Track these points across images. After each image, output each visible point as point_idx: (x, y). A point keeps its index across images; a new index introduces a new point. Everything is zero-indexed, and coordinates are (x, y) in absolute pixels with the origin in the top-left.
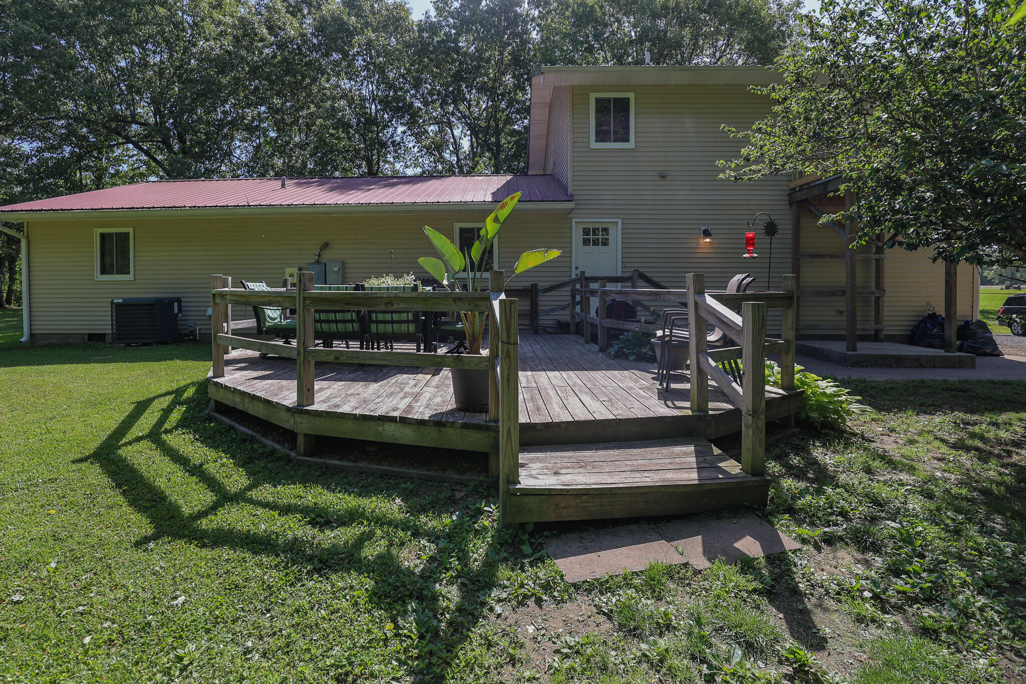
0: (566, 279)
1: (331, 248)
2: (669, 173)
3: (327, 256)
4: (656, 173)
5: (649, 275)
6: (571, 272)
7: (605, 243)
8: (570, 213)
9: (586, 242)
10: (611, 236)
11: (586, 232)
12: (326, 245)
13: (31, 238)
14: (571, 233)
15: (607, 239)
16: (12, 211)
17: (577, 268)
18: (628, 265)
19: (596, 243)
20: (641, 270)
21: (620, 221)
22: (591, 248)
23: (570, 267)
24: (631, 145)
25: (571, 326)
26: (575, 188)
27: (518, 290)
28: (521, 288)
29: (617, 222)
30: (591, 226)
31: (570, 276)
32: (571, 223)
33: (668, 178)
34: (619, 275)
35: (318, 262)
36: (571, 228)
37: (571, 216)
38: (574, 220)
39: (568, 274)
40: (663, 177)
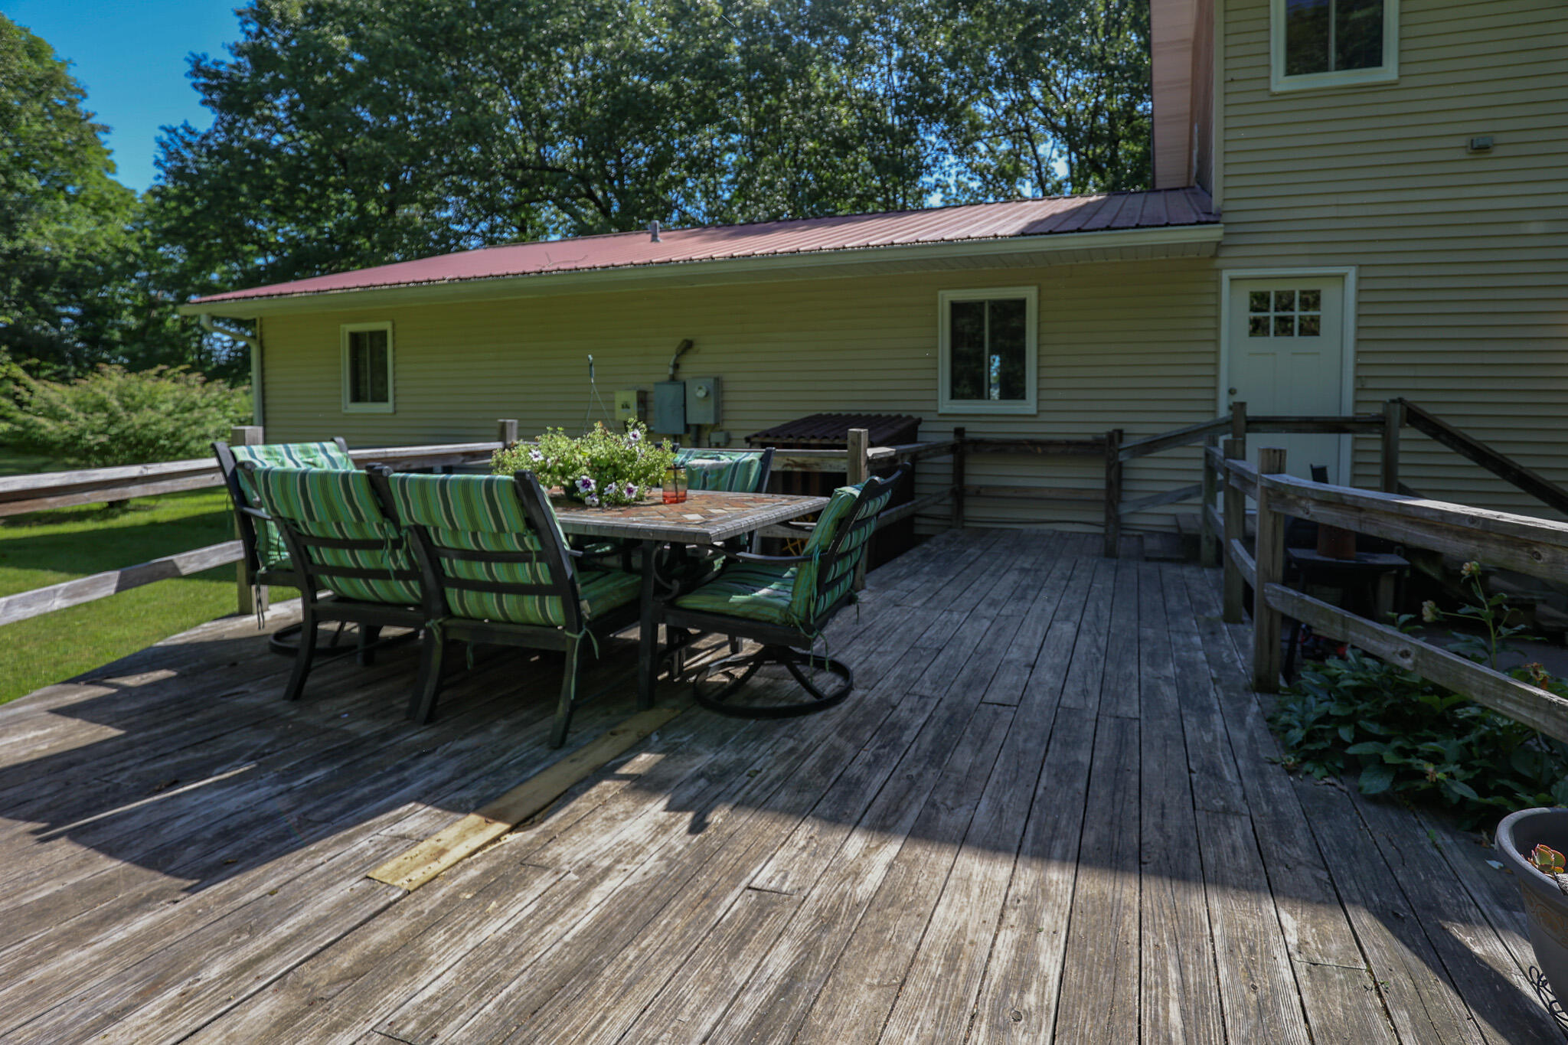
0: (1206, 419)
1: (697, 352)
2: (1500, 138)
3: (691, 367)
4: (1463, 141)
5: (1430, 410)
6: (1215, 400)
7: (1310, 329)
8: (1215, 256)
9: (1258, 327)
10: (1327, 313)
11: (1260, 301)
12: (688, 346)
13: (267, 344)
14: (1217, 306)
15: (1315, 320)
16: (245, 298)
17: (1232, 392)
18: (1370, 384)
19: (1284, 327)
20: (1409, 397)
21: (1352, 273)
22: (1271, 343)
23: (1215, 389)
24: (1388, 71)
25: (1204, 543)
26: (1231, 194)
27: (1079, 444)
28: (1089, 438)
29: (1343, 277)
30: (1272, 288)
31: (1214, 412)
32: (1218, 282)
33: (1498, 152)
34: (1348, 412)
35: (673, 379)
36: (1217, 294)
37: (1218, 263)
38: (1226, 275)
39: (1209, 407)
40: (1481, 148)
